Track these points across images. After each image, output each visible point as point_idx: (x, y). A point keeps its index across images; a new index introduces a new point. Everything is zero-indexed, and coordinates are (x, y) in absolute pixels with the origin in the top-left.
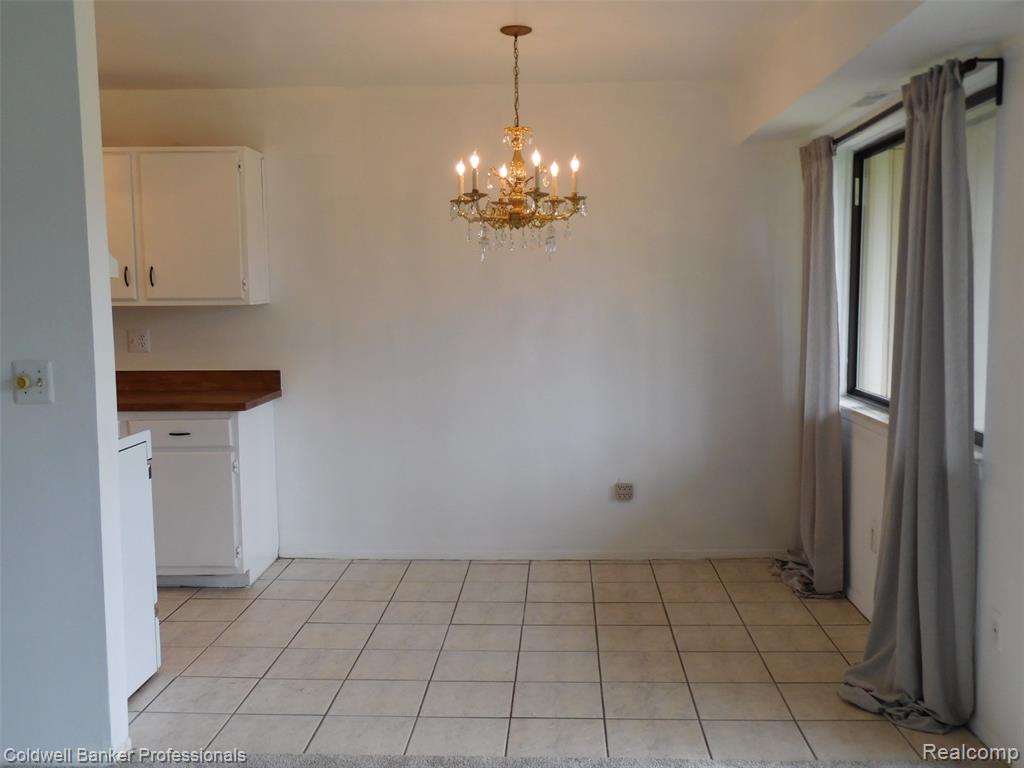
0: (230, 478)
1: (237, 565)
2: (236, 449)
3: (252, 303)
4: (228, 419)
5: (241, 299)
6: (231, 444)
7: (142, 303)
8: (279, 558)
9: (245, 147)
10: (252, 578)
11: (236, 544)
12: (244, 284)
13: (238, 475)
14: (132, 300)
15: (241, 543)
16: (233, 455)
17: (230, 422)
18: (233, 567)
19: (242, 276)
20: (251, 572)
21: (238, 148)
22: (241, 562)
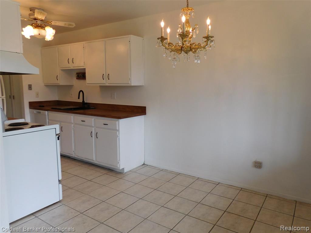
1: (118, 166)
3: (133, 85)
4: (117, 121)
5: (129, 84)
6: (117, 129)
7: (107, 84)
8: (144, 164)
10: (125, 171)
11: (118, 160)
12: (130, 79)
14: (105, 84)
15: (120, 160)
16: (118, 132)
17: (117, 122)
19: (129, 77)
21: (129, 36)
22: (120, 165)
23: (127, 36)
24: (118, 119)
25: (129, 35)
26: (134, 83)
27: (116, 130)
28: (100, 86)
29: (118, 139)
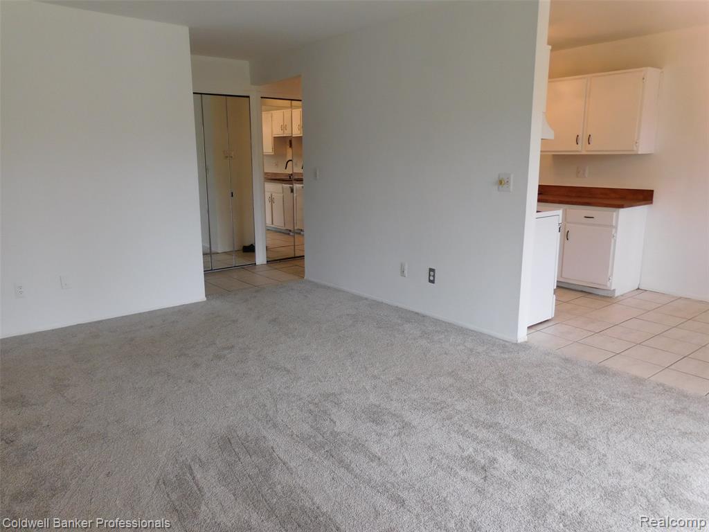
0: (611, 241)
1: (609, 285)
2: (616, 228)
3: (640, 153)
5: (633, 151)
6: (614, 225)
7: (584, 153)
8: (638, 289)
9: (649, 68)
10: (616, 295)
11: (609, 274)
12: (636, 143)
13: (615, 241)
14: (579, 151)
15: (612, 275)
16: (614, 230)
17: (615, 213)
18: (606, 286)
19: (636, 138)
20: (616, 291)
21: (644, 68)
22: (611, 284)
23: (638, 69)
24: (617, 209)
25: (642, 67)
26: (642, 150)
27: (611, 227)
28: (554, 155)
29: (613, 241)
